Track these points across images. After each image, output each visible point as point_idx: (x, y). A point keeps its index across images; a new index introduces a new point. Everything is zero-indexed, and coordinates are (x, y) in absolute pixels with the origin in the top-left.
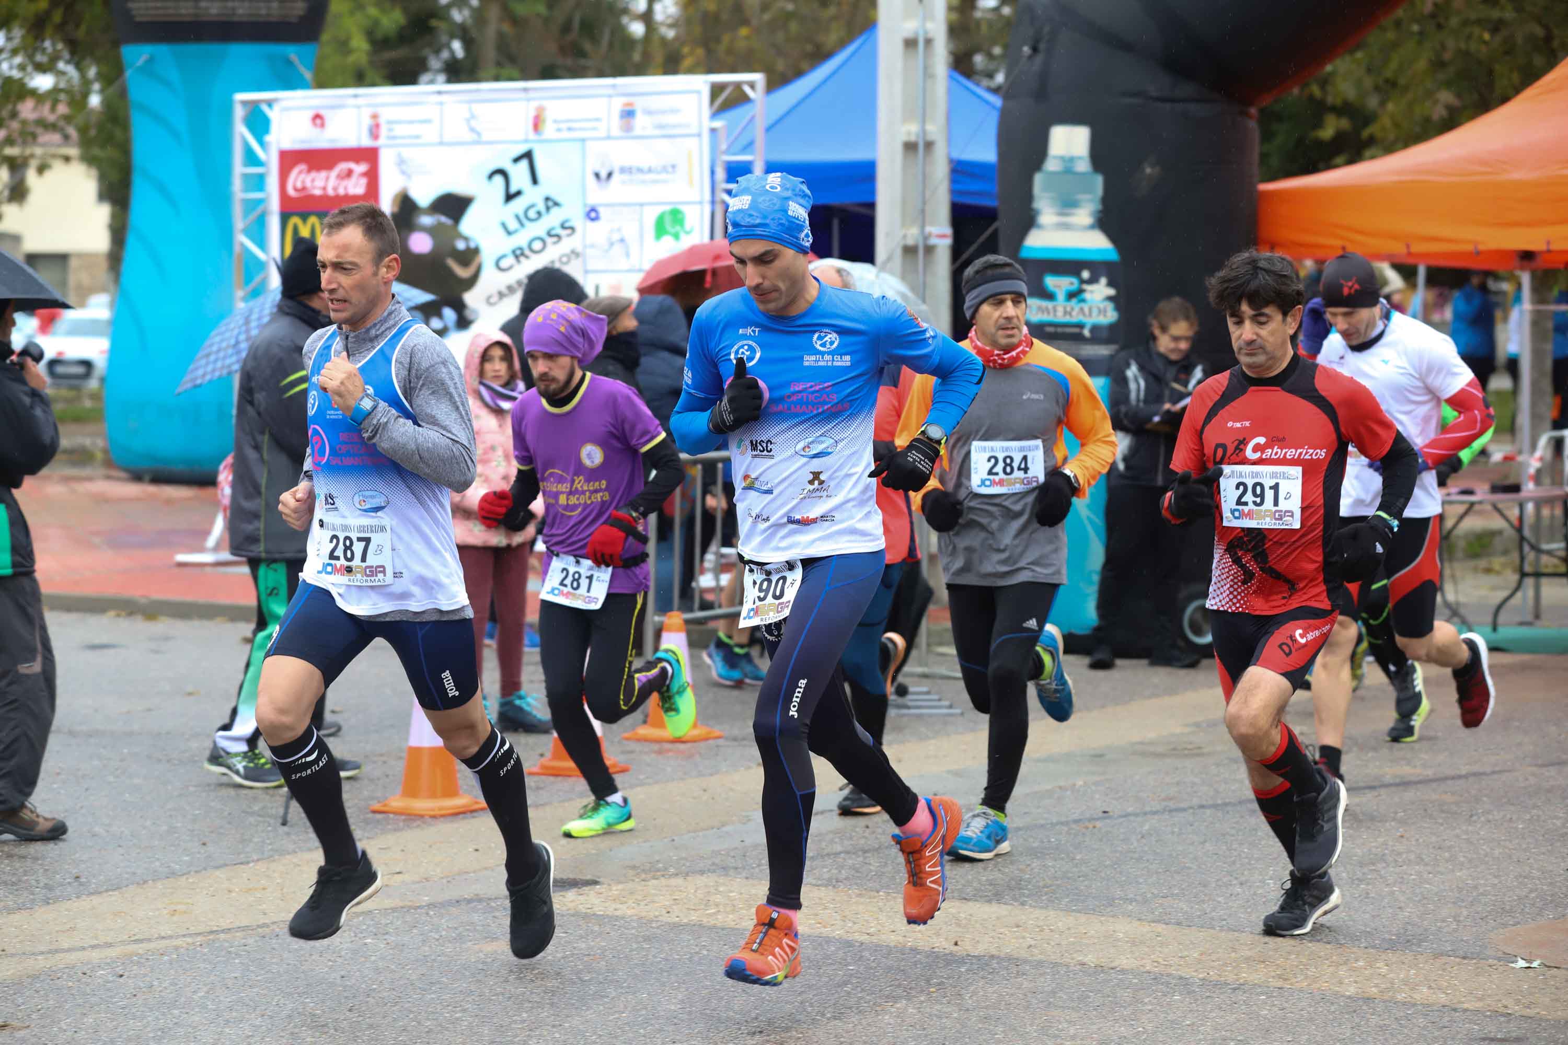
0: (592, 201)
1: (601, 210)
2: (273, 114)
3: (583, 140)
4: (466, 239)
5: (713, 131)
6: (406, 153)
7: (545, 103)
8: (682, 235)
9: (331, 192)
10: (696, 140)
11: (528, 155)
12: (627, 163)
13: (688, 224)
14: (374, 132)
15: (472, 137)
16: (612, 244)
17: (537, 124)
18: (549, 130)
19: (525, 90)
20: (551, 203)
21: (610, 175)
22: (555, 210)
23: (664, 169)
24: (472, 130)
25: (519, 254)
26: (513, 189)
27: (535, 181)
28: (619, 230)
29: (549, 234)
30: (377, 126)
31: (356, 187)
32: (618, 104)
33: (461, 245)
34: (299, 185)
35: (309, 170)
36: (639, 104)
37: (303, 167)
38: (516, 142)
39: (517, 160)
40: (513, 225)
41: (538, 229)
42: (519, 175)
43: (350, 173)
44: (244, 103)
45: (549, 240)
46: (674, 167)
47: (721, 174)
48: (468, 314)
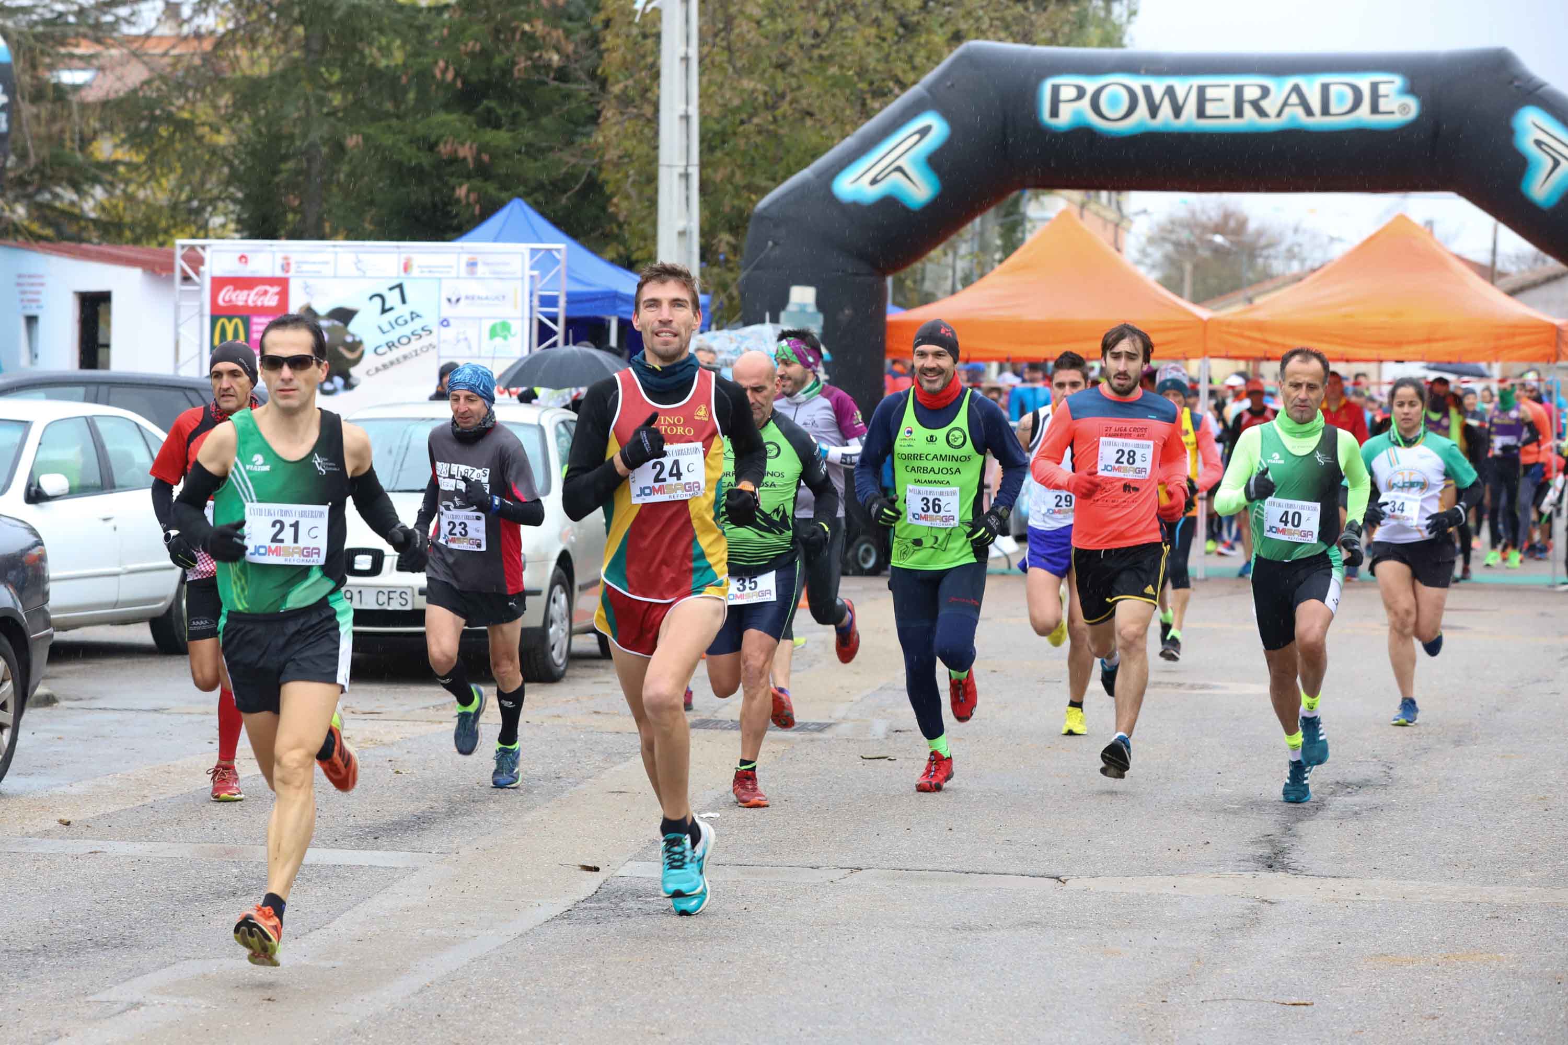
0: (444, 314)
1: (451, 321)
2: (207, 255)
3: (440, 279)
4: (353, 336)
5: (532, 277)
6: (311, 282)
7: (412, 256)
8: (509, 337)
9: (250, 303)
10: (520, 282)
11: (400, 286)
12: (470, 293)
13: (513, 331)
14: (286, 267)
15: (358, 273)
16: (458, 341)
17: (406, 268)
18: (415, 272)
19: (398, 247)
20: (414, 316)
21: (458, 300)
22: (417, 320)
23: (497, 298)
24: (359, 269)
25: (390, 346)
26: (387, 306)
27: (404, 301)
28: (464, 333)
29: (413, 334)
30: (288, 264)
31: (271, 301)
32: (465, 258)
33: (349, 339)
34: (227, 298)
35: (235, 290)
36: (480, 259)
37: (231, 287)
38: (391, 278)
39: (391, 289)
40: (386, 327)
41: (407, 330)
42: (393, 298)
43: (266, 293)
44: (183, 247)
45: (413, 338)
46: (504, 297)
47: (536, 302)
48: (352, 381)
